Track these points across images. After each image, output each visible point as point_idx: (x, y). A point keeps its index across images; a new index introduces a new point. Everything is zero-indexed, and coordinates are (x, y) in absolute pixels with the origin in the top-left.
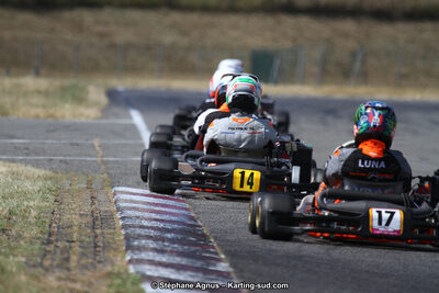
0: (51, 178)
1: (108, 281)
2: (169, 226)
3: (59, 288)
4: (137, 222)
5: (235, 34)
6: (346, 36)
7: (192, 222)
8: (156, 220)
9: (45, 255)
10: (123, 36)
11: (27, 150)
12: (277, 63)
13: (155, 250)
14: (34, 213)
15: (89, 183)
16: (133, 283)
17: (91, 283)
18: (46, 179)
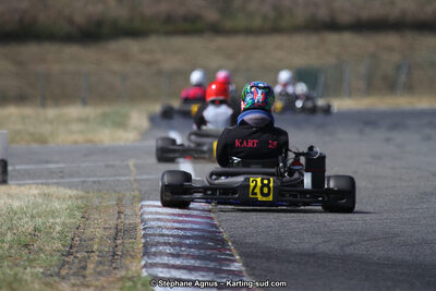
0: (82, 198)
1: (120, 284)
2: (188, 234)
4: (158, 231)
5: (280, 54)
6: (391, 49)
7: (214, 229)
8: (178, 229)
9: (63, 265)
11: (61, 174)
13: (172, 255)
14: (58, 228)
15: (120, 199)
16: (143, 285)
17: (103, 287)
18: (77, 199)
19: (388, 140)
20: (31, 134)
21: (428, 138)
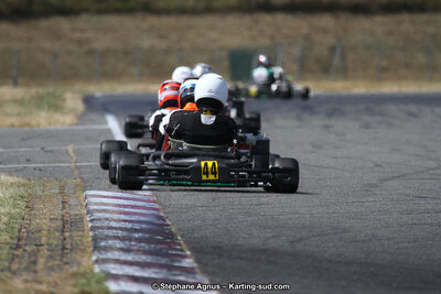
0: (24, 185)
1: (72, 282)
2: (137, 226)
3: (25, 289)
4: (106, 224)
5: (213, 35)
6: (325, 31)
7: (161, 222)
8: (125, 221)
9: (13, 259)
10: (102, 42)
13: (121, 250)
14: (5, 219)
15: (62, 188)
16: (98, 282)
17: (56, 284)
18: (19, 187)
19: (327, 127)
21: (367, 126)
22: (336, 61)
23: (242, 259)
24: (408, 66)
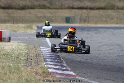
0: (27, 46)
1: (41, 69)
2: (52, 56)
3: (30, 71)
4: (46, 55)
5: (62, 14)
6: (85, 13)
9: (27, 63)
10: (39, 15)
12: (71, 19)
13: (50, 61)
14: (24, 54)
15: (35, 46)
16: (46, 69)
17: (37, 69)
18: (26, 46)
19: (88, 33)
20: (13, 30)
21: (96, 34)
22: (87, 20)
23: (76, 64)
24: (102, 21)
